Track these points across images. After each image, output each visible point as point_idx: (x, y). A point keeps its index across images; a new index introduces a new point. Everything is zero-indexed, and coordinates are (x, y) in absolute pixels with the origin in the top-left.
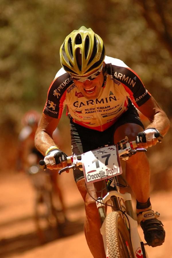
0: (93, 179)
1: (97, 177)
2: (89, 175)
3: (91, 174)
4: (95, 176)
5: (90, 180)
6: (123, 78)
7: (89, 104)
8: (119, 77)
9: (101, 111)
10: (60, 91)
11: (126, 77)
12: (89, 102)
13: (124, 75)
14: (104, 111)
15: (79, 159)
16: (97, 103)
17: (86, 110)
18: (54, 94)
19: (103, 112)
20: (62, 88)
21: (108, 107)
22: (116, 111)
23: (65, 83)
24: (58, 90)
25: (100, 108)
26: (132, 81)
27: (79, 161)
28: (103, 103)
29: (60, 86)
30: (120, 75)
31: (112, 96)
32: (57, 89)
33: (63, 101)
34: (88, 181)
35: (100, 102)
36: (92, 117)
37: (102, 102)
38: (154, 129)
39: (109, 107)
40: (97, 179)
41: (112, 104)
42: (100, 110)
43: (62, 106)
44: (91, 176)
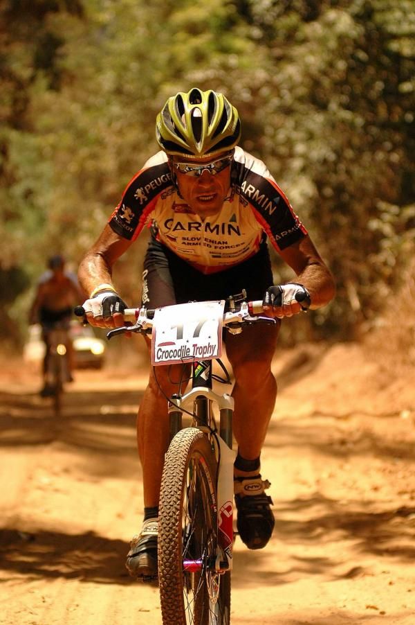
0: (166, 358)
1: (175, 357)
2: (160, 349)
3: (164, 348)
4: (172, 354)
5: (161, 360)
6: (255, 195)
7: (192, 228)
8: (248, 192)
9: (211, 247)
10: (148, 192)
11: (260, 195)
12: (192, 225)
13: (258, 191)
14: (216, 247)
15: (151, 316)
16: (206, 231)
17: (184, 239)
18: (135, 195)
19: (213, 249)
20: (153, 188)
21: (224, 243)
22: (236, 253)
23: (161, 179)
24: (144, 190)
25: (210, 241)
26: (270, 203)
27: (149, 321)
28: (217, 233)
29: (151, 184)
30: (251, 189)
31: (233, 224)
32: (144, 188)
33: (149, 212)
34: (156, 360)
35: (212, 231)
36: (193, 253)
37: (216, 230)
38: (301, 286)
39: (226, 243)
40: (173, 358)
41: (232, 239)
42: (209, 243)
43: (145, 219)
44: (163, 352)
